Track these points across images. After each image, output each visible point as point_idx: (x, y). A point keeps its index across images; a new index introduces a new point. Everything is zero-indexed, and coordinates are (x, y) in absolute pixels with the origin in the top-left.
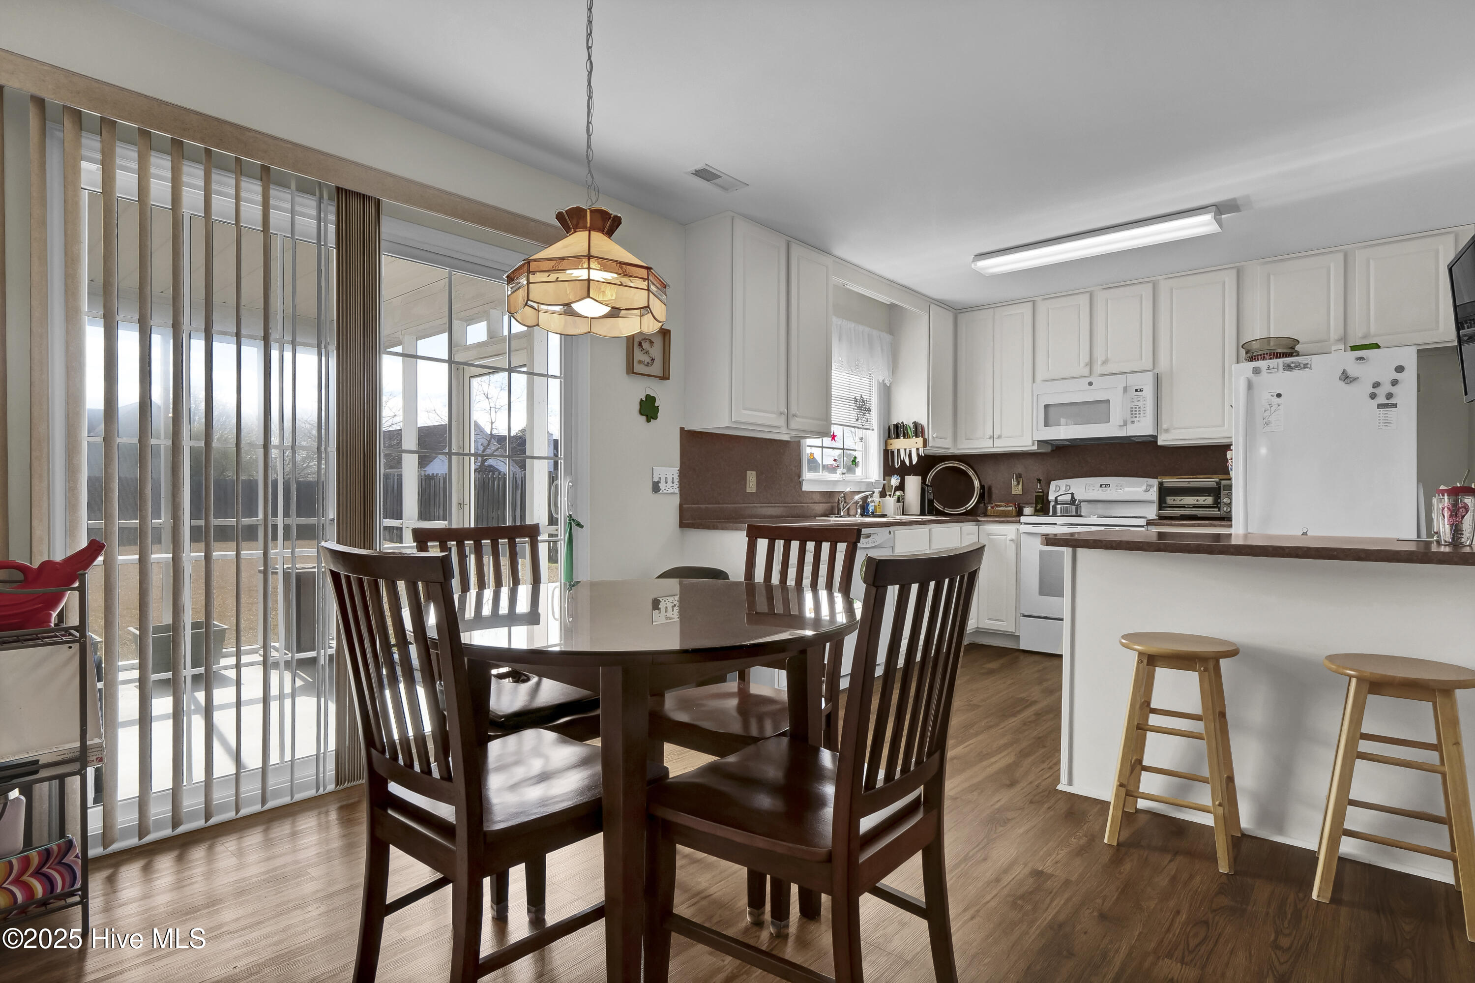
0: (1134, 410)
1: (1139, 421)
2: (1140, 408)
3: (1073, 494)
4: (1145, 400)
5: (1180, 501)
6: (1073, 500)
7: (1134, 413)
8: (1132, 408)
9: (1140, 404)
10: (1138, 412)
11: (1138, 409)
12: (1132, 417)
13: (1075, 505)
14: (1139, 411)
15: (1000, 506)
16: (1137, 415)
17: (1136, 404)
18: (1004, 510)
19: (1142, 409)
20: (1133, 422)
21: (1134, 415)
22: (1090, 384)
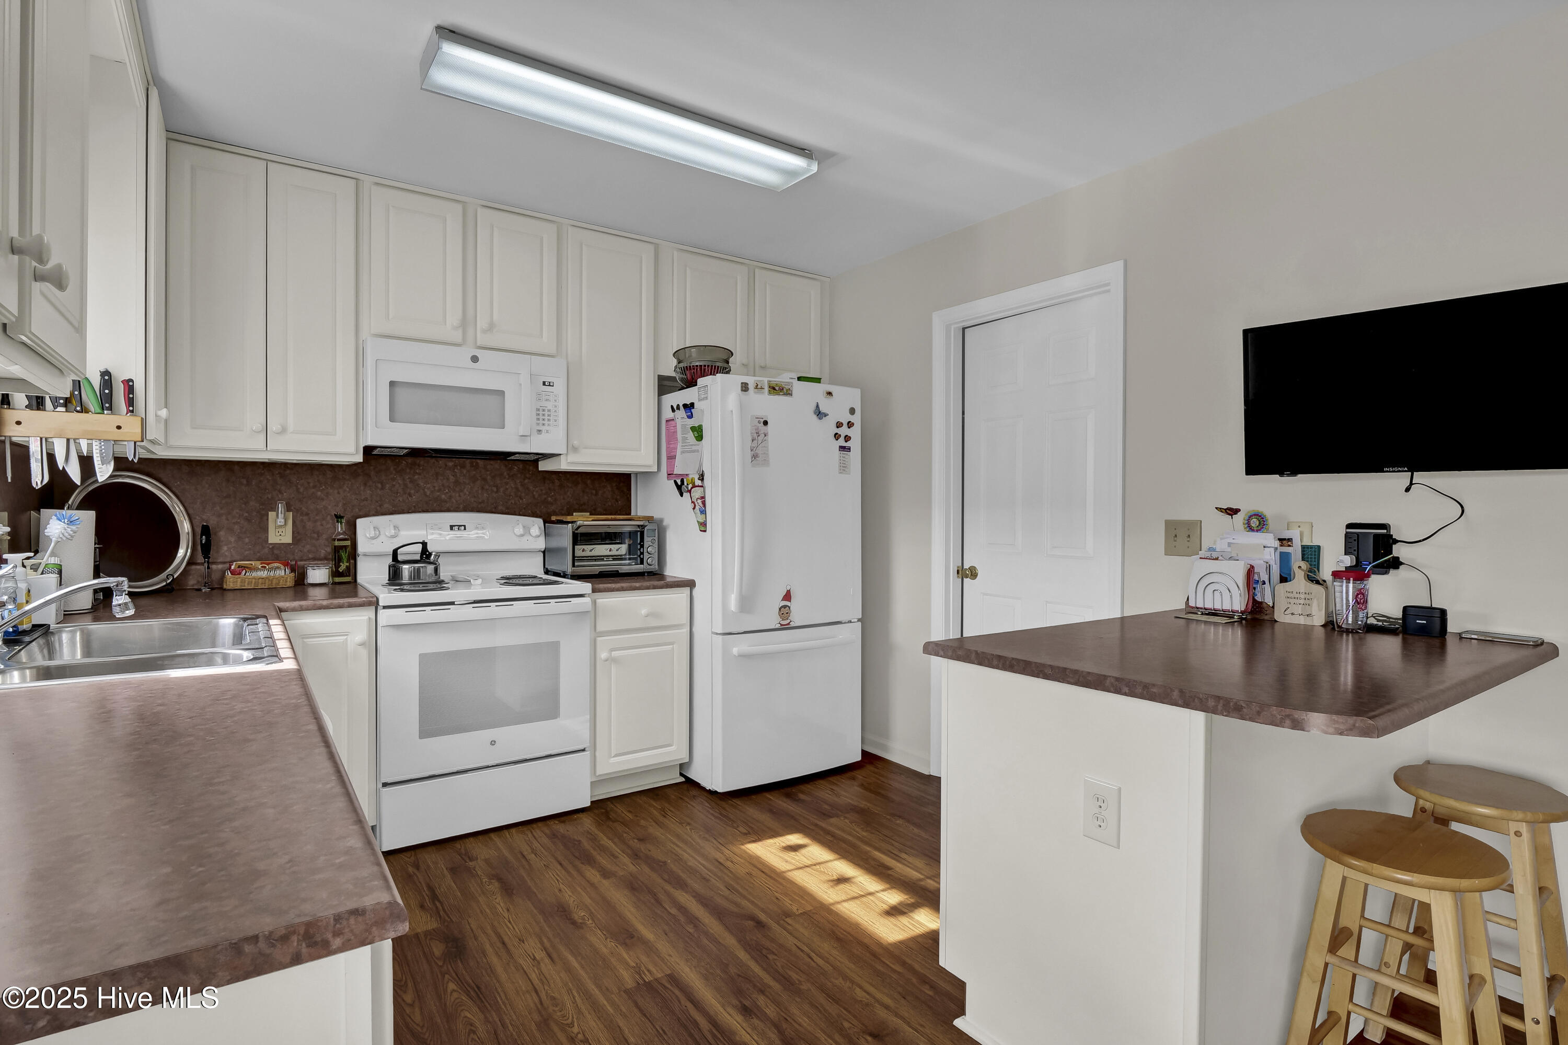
0: (541, 412)
1: (547, 432)
2: (549, 411)
3: (424, 544)
4: (556, 401)
5: (591, 551)
6: (425, 554)
7: (541, 417)
8: (538, 410)
9: (549, 405)
10: (546, 417)
11: (546, 413)
12: (538, 424)
13: (430, 563)
14: (549, 415)
15: (251, 569)
16: (546, 422)
17: (544, 404)
18: (267, 578)
19: (552, 413)
20: (539, 431)
21: (541, 422)
22: (475, 359)
